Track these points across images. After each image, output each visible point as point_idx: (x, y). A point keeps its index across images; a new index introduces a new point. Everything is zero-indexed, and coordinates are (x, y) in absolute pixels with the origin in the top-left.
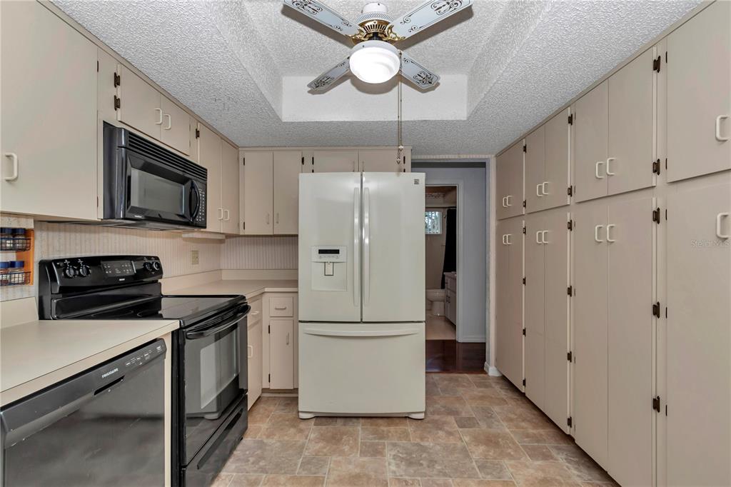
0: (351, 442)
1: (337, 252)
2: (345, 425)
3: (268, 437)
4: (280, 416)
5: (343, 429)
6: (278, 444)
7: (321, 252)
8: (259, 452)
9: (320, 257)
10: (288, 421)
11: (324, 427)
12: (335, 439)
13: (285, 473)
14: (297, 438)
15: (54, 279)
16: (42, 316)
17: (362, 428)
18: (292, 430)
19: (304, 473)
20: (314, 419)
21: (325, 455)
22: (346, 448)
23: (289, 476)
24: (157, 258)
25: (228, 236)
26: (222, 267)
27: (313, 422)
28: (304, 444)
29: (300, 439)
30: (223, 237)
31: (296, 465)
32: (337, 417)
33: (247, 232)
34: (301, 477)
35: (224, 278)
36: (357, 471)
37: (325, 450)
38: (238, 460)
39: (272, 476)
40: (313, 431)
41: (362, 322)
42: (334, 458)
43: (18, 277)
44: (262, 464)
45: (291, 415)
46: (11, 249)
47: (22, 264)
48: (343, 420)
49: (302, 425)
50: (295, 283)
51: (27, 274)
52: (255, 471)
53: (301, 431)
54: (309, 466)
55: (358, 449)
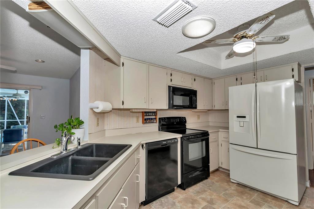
0: (248, 197)
1: (245, 117)
2: (249, 191)
3: (216, 182)
4: (224, 178)
5: (248, 192)
6: (219, 185)
7: (238, 117)
8: (211, 184)
9: (238, 119)
10: (226, 180)
11: (239, 188)
12: (242, 193)
13: (217, 193)
14: (226, 186)
15: (161, 122)
16: (159, 130)
17: (257, 195)
18: (226, 184)
19: (223, 196)
20: (237, 184)
21: (234, 195)
22: (245, 197)
23: (217, 194)
24: (185, 118)
25: (209, 110)
26: (209, 121)
27: (236, 184)
28: (228, 189)
29: (227, 187)
30: (207, 111)
31: (222, 193)
32: (248, 187)
33: (216, 109)
34: (221, 197)
35: (210, 125)
36: (245, 205)
37: (235, 194)
38: (204, 184)
39: (212, 192)
40: (234, 187)
41: (257, 148)
42: (237, 198)
43: (155, 121)
44: (210, 188)
45: (228, 179)
46: (154, 115)
47: (156, 119)
48: (249, 189)
49: (231, 184)
50: (228, 128)
51: (156, 120)
52: (207, 188)
53: (229, 185)
54: (226, 195)
55: (250, 200)
